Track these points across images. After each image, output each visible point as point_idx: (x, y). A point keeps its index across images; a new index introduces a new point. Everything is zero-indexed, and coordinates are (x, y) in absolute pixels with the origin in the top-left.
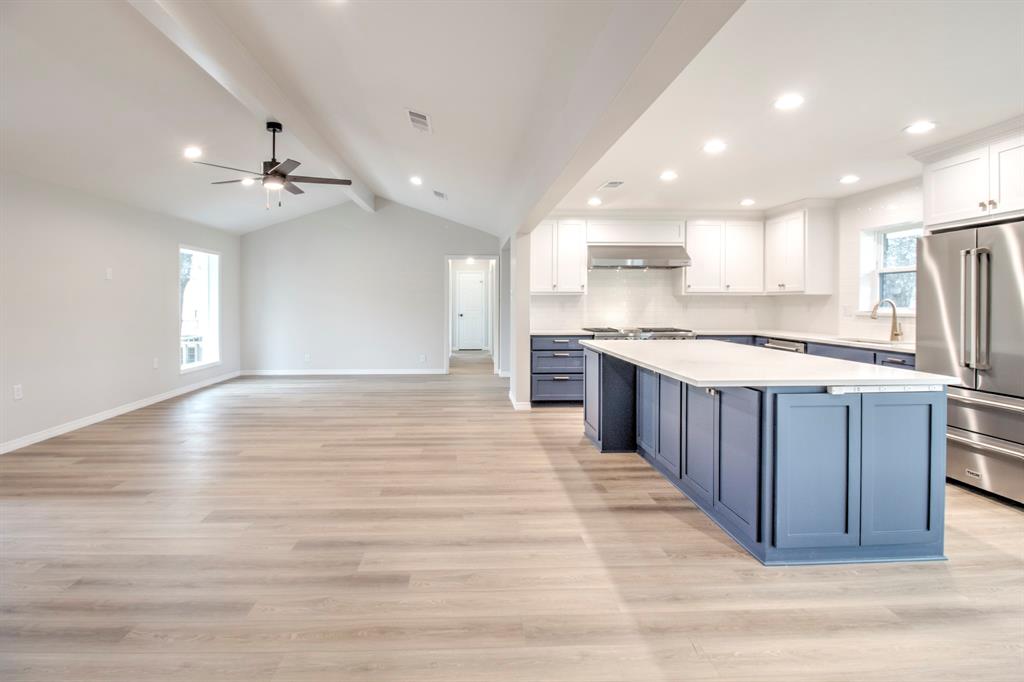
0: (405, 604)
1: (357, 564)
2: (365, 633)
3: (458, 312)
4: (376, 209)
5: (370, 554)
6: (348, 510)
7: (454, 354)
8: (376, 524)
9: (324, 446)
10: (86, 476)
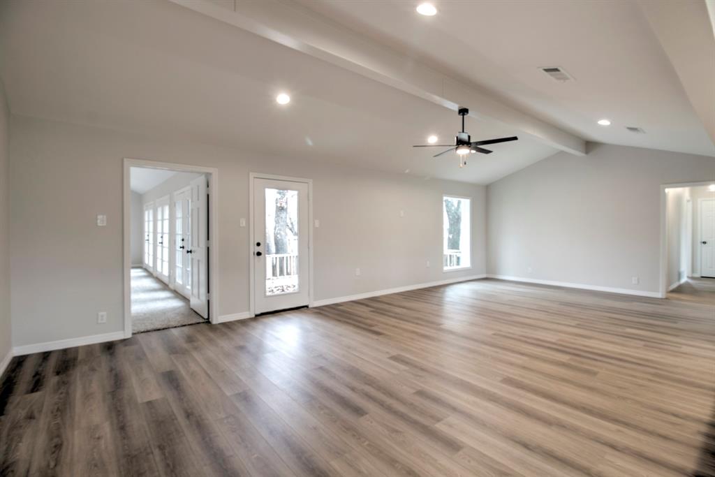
0: (440, 464)
1: (439, 420)
2: (400, 467)
3: (699, 240)
4: (587, 152)
5: (453, 419)
6: (468, 383)
7: (690, 281)
8: (478, 400)
9: (494, 334)
10: (367, 319)
